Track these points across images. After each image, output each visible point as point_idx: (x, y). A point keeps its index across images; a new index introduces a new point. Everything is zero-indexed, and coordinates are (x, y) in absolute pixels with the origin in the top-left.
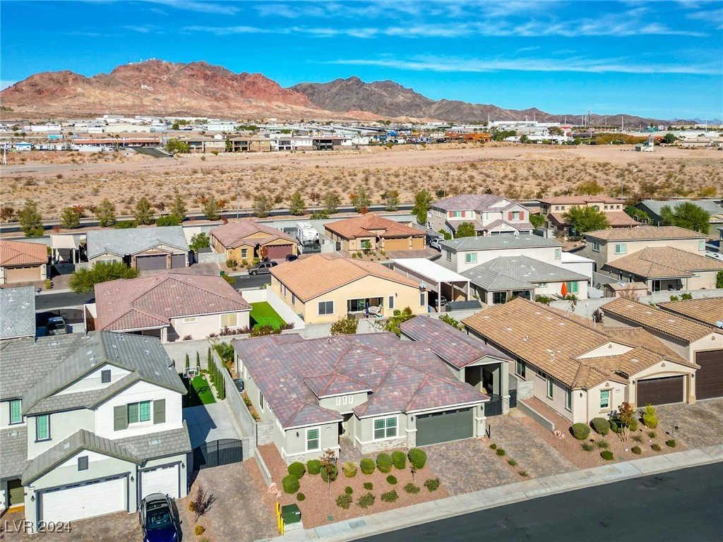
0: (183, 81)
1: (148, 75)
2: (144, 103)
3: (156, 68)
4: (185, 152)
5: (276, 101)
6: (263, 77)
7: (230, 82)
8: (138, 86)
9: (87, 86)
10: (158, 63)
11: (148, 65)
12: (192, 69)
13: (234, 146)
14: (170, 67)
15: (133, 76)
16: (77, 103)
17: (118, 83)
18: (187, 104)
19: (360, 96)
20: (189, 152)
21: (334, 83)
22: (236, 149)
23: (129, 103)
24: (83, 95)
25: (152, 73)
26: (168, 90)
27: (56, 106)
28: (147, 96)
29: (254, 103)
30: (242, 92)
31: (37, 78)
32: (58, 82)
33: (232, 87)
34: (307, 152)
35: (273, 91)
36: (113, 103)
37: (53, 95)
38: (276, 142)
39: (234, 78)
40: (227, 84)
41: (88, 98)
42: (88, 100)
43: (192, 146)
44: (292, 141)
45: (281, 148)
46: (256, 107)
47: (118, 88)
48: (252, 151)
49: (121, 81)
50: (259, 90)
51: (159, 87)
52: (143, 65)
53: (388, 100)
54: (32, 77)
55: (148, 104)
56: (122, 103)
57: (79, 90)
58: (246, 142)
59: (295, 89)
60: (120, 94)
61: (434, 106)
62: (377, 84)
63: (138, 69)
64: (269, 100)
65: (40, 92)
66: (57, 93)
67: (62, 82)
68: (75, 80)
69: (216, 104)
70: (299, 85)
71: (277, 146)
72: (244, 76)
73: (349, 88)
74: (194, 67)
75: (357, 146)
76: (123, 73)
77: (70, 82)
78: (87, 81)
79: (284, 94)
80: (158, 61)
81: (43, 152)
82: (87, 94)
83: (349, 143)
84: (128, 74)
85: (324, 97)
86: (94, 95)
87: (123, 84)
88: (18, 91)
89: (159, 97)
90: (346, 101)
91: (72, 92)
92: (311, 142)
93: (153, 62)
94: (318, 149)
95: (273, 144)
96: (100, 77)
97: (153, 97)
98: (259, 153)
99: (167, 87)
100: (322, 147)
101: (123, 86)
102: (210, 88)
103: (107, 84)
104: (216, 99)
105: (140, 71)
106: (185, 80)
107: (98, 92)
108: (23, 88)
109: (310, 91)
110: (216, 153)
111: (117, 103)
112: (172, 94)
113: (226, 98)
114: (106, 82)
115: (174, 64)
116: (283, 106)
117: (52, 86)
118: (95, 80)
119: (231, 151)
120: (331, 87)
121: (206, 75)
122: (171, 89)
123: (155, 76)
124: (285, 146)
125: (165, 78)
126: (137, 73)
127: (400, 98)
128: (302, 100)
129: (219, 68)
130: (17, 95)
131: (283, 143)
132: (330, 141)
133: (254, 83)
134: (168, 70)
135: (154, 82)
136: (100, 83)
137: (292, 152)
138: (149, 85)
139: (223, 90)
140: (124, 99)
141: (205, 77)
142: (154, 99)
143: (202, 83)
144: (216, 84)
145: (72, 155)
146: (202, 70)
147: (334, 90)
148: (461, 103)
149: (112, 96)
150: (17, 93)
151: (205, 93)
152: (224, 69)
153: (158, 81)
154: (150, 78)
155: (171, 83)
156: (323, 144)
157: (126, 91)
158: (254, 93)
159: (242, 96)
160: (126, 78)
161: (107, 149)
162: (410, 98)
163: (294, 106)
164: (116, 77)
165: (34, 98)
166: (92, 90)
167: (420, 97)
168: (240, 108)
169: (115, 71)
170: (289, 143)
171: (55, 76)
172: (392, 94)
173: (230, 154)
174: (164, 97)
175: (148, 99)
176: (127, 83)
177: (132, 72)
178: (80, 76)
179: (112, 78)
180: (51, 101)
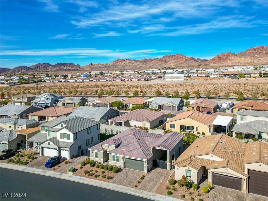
2: (255, 61)
3: (261, 49)
8: (253, 56)
9: (235, 57)
10: (262, 47)
11: (258, 48)
15: (252, 52)
16: (231, 62)
17: (246, 55)
20: (244, 77)
22: (264, 76)
23: (249, 61)
24: (234, 60)
27: (224, 63)
28: (256, 59)
31: (220, 55)
32: (226, 56)
36: (243, 62)
37: (224, 60)
43: (246, 75)
47: (246, 57)
51: (261, 55)
52: (257, 48)
54: (219, 55)
55: (256, 61)
56: (247, 61)
57: (233, 58)
60: (247, 59)
63: (255, 50)
65: (220, 59)
66: (226, 59)
67: (227, 56)
68: (232, 55)
76: (249, 52)
77: (230, 56)
78: (236, 55)
81: (200, 77)
82: (235, 59)
84: (251, 52)
86: (237, 59)
87: (248, 55)
89: (261, 59)
91: (230, 59)
93: (260, 47)
96: (240, 53)
99: (265, 55)
101: (248, 56)
103: (243, 56)
107: (239, 58)
108: (216, 58)
110: (255, 78)
111: (244, 62)
112: (266, 58)
114: (242, 55)
117: (224, 57)
118: (238, 54)
119: (262, 77)
122: (266, 56)
123: (261, 52)
125: (264, 52)
130: (214, 61)
134: (266, 49)
135: (260, 54)
136: (240, 55)
138: (257, 55)
140: (247, 60)
142: (258, 60)
145: (208, 78)
149: (244, 60)
150: (214, 60)
154: (258, 52)
155: (267, 53)
157: (249, 58)
160: (250, 53)
161: (219, 76)
164: (246, 53)
165: (219, 61)
166: (237, 58)
169: (246, 51)
171: (225, 54)
174: (263, 59)
175: (256, 60)
176: (250, 55)
177: (252, 51)
178: (233, 53)
179: (245, 53)
180: (223, 62)
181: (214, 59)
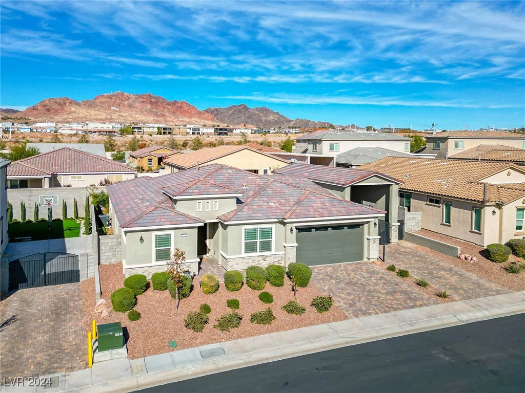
0: (138, 105)
1: (116, 101)
2: (113, 118)
3: (121, 97)
4: (130, 134)
5: (195, 117)
6: (187, 103)
7: (166, 106)
8: (109, 108)
9: (77, 107)
10: (122, 94)
11: (116, 95)
12: (143, 98)
13: (162, 131)
14: (129, 96)
15: (106, 102)
16: (71, 117)
17: (97, 106)
18: (139, 119)
19: (246, 116)
20: (133, 134)
21: (230, 108)
22: (164, 133)
23: (103, 117)
24: (75, 112)
25: (119, 100)
26: (128, 110)
27: (58, 119)
28: (115, 113)
29: (181, 119)
30: (174, 112)
31: (47, 102)
32: (60, 104)
33: (168, 109)
34: (210, 136)
35: (193, 112)
36: (93, 117)
37: (56, 112)
38: (190, 129)
39: (169, 104)
40: (164, 108)
41: (78, 114)
42: (78, 116)
43: (135, 130)
44: (201, 129)
45: (193, 133)
46: (182, 121)
47: (97, 109)
48: (174, 135)
49: (99, 104)
50: (184, 111)
51: (122, 108)
52: (113, 95)
53: (264, 119)
54: (44, 101)
55: (115, 118)
56: (99, 117)
57: (73, 109)
58: (171, 128)
59: (207, 111)
60: (98, 112)
61: (292, 123)
62: (257, 109)
63: (110, 97)
64: (190, 118)
65: (48, 110)
66: (59, 111)
67: (62, 104)
68: (71, 103)
69: (157, 119)
70: (209, 109)
71: (191, 132)
72: (175, 103)
73: (240, 111)
74: (144, 97)
75: (243, 133)
76: (101, 100)
77: (67, 105)
78: (78, 104)
79: (200, 114)
80: (122, 93)
82: (78, 112)
83: (238, 131)
84: (104, 100)
85: (224, 116)
86: (82, 112)
87: (100, 106)
88: (35, 109)
89: (122, 114)
90: (237, 119)
91: (68, 110)
92: (213, 130)
93: (119, 94)
94: (218, 135)
95: (188, 130)
96: (86, 102)
97: (119, 114)
98: (179, 136)
99: (127, 108)
100: (220, 134)
101: (100, 108)
102: (154, 110)
103: (90, 106)
104: (157, 116)
105: (111, 99)
106: (138, 104)
107: (84, 110)
108: (38, 108)
109: (216, 112)
110: (151, 135)
111: (96, 117)
112: (130, 113)
113: (164, 116)
114: (90, 105)
115: (132, 95)
116: (199, 121)
117: (56, 107)
118: (83, 103)
119: (161, 134)
120: (229, 110)
121: (151, 101)
122: (130, 109)
123: (120, 102)
124: (196, 132)
125: (126, 103)
126: (109, 100)
127: (271, 117)
128: (210, 117)
129: (160, 97)
131: (195, 129)
132: (226, 130)
133: (181, 107)
134: (128, 98)
135: (120, 105)
136: (86, 105)
137: (200, 136)
138: (116, 107)
139: (162, 111)
140: (100, 115)
141: (151, 103)
142: (119, 115)
143: (149, 106)
144: (158, 107)
145: (57, 135)
146: (149, 98)
147: (230, 112)
148: (309, 121)
149: (93, 113)
150: (35, 111)
151: (150, 112)
152: (163, 98)
153: (121, 105)
154: (117, 103)
155: (130, 106)
156: (221, 131)
157: (102, 111)
158: (181, 113)
159: (174, 115)
160: (102, 103)
161: (80, 133)
162: (277, 118)
163: (205, 121)
164: (96, 102)
165: (45, 113)
166: (81, 109)
167: (284, 117)
168: (172, 122)
169: (96, 99)
170: (199, 130)
171: (58, 101)
172: (266, 115)
173: (159, 136)
174: (125, 114)
175: (115, 115)
176: (103, 105)
177: (106, 99)
178: (74, 101)
179: (93, 102)
180: (55, 115)
181: (34, 108)
